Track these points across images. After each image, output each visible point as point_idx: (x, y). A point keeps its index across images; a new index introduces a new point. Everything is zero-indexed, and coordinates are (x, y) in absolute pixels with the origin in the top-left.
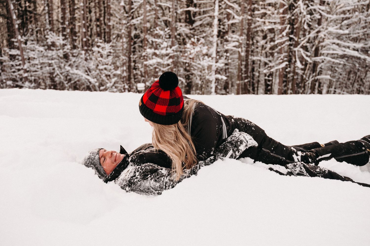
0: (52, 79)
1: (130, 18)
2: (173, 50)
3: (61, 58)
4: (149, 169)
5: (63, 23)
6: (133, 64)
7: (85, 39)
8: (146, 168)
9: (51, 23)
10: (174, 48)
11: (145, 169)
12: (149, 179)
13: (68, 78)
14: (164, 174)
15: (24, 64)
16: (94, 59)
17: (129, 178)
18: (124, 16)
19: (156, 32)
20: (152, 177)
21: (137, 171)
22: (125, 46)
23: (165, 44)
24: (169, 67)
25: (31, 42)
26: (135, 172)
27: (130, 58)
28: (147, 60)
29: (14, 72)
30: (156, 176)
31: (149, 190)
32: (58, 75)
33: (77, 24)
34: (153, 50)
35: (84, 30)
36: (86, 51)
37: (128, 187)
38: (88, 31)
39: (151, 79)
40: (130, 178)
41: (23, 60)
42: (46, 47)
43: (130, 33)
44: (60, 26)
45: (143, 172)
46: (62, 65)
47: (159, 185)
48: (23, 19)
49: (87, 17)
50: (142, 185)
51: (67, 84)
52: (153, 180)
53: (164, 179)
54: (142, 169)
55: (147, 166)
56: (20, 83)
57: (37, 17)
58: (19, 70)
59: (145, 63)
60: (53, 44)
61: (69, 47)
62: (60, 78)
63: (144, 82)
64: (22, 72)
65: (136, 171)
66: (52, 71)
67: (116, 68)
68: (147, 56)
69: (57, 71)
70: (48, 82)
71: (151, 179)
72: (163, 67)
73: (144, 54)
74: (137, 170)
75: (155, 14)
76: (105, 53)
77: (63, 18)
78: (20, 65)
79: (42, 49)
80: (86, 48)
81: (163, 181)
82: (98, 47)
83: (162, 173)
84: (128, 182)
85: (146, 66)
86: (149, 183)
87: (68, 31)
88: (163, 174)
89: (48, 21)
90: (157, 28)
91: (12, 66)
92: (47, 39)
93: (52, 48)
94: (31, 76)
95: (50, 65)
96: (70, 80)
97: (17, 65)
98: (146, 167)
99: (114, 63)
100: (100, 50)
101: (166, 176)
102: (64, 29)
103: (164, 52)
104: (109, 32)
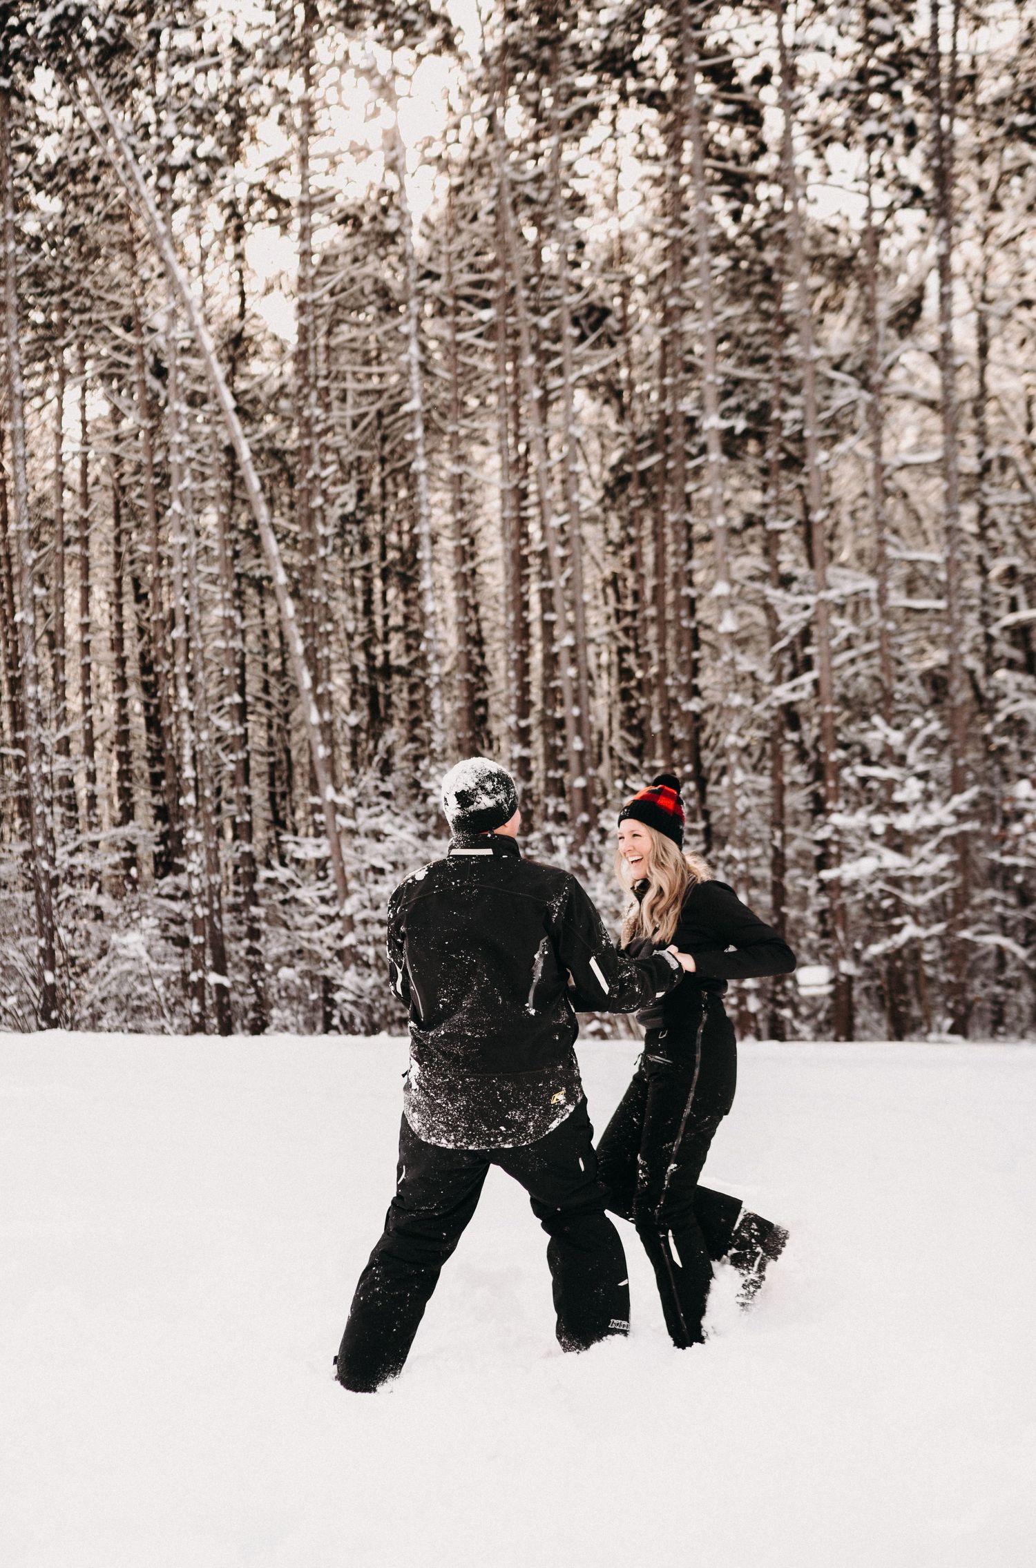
2: (956, 812)
7: (581, 783)
10: (960, 801)
15: (345, 894)
19: (871, 737)
23: (914, 788)
28: (837, 862)
34: (861, 820)
35: (578, 744)
36: (586, 829)
41: (343, 879)
58: (330, 919)
63: (832, 958)
64: (338, 927)
68: (838, 843)
72: (915, 892)
73: (824, 832)
80: (585, 817)
85: (835, 886)
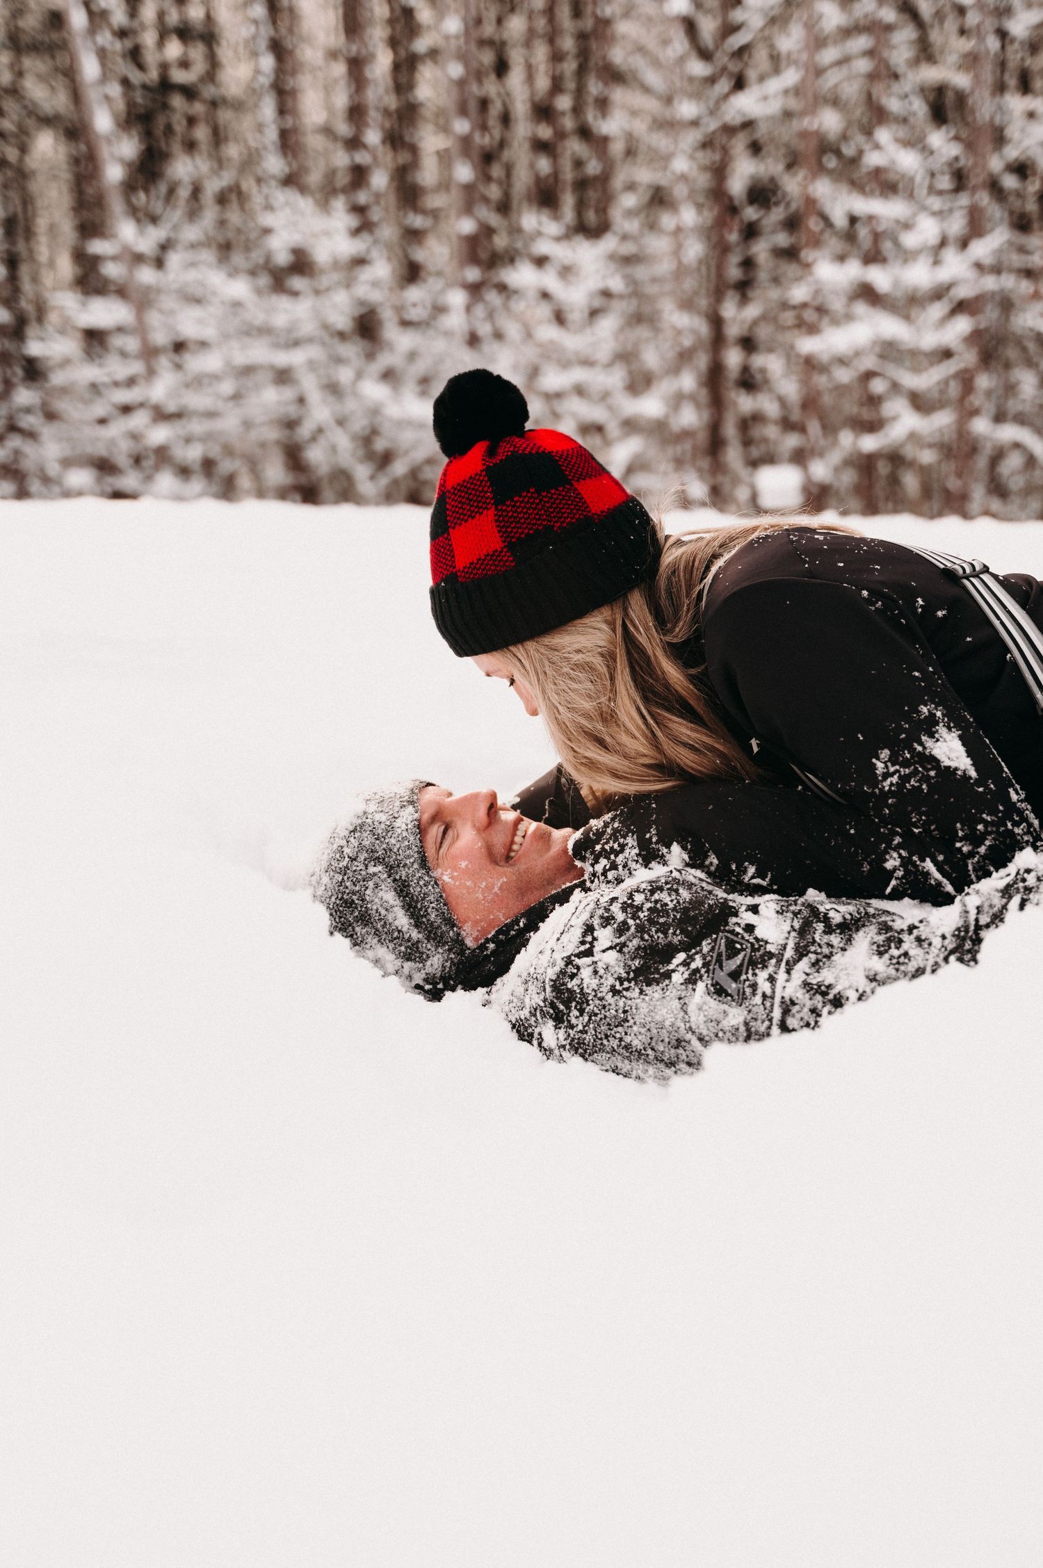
0: (294, 456)
1: (724, 85)
2: (979, 266)
3: (342, 336)
4: (674, 909)
5: (354, 143)
6: (733, 358)
7: (467, 226)
8: (656, 902)
9: (288, 141)
10: (983, 249)
11: (648, 905)
12: (677, 978)
13: (380, 445)
14: (769, 948)
15: (151, 373)
16: (512, 330)
17: (554, 965)
18: (691, 79)
19: (873, 159)
20: (698, 963)
21: (602, 917)
22: (694, 250)
23: (927, 230)
24: (950, 367)
25: (188, 256)
26: (589, 929)
27: (717, 323)
28: (813, 329)
29: (102, 421)
30: (720, 955)
31: (681, 1051)
32: (320, 430)
33: (431, 142)
34: (853, 271)
35: (464, 172)
36: (475, 290)
37: (551, 1023)
38: (488, 178)
39: (835, 443)
40: (561, 964)
41: (149, 353)
42: (264, 280)
43: (720, 172)
44: (341, 159)
45: (637, 926)
46: (345, 375)
47: (741, 1019)
48: (148, 135)
49: (484, 104)
50: (637, 1017)
51: (372, 478)
52: (701, 986)
53: (772, 979)
54: (632, 906)
55: (661, 889)
56: (129, 481)
57: (224, 115)
58: (126, 409)
59: (808, 345)
60: (301, 264)
61: (382, 269)
62: (334, 449)
63: (800, 457)
64: (139, 420)
65: (596, 922)
66: (292, 411)
67: (639, 383)
68: (818, 309)
69: (320, 412)
70: (276, 472)
71: (692, 980)
72: (917, 370)
73: (799, 293)
74: (600, 912)
75: (870, 53)
76: (576, 296)
77: (356, 113)
78: (131, 382)
79: (239, 288)
80: (473, 274)
81: (764, 996)
82: (541, 261)
83: (757, 939)
84: (548, 989)
85: (810, 365)
86: (676, 1004)
87: (380, 180)
88: (767, 942)
89: (272, 134)
90: (883, 135)
91: (95, 388)
92: (267, 231)
93: (297, 282)
94: (188, 440)
95: (283, 376)
96: (384, 460)
97: (116, 384)
98: (656, 896)
99: (625, 357)
100: (549, 280)
101: (788, 963)
102: (359, 175)
103: (919, 275)
104: (604, 179)
